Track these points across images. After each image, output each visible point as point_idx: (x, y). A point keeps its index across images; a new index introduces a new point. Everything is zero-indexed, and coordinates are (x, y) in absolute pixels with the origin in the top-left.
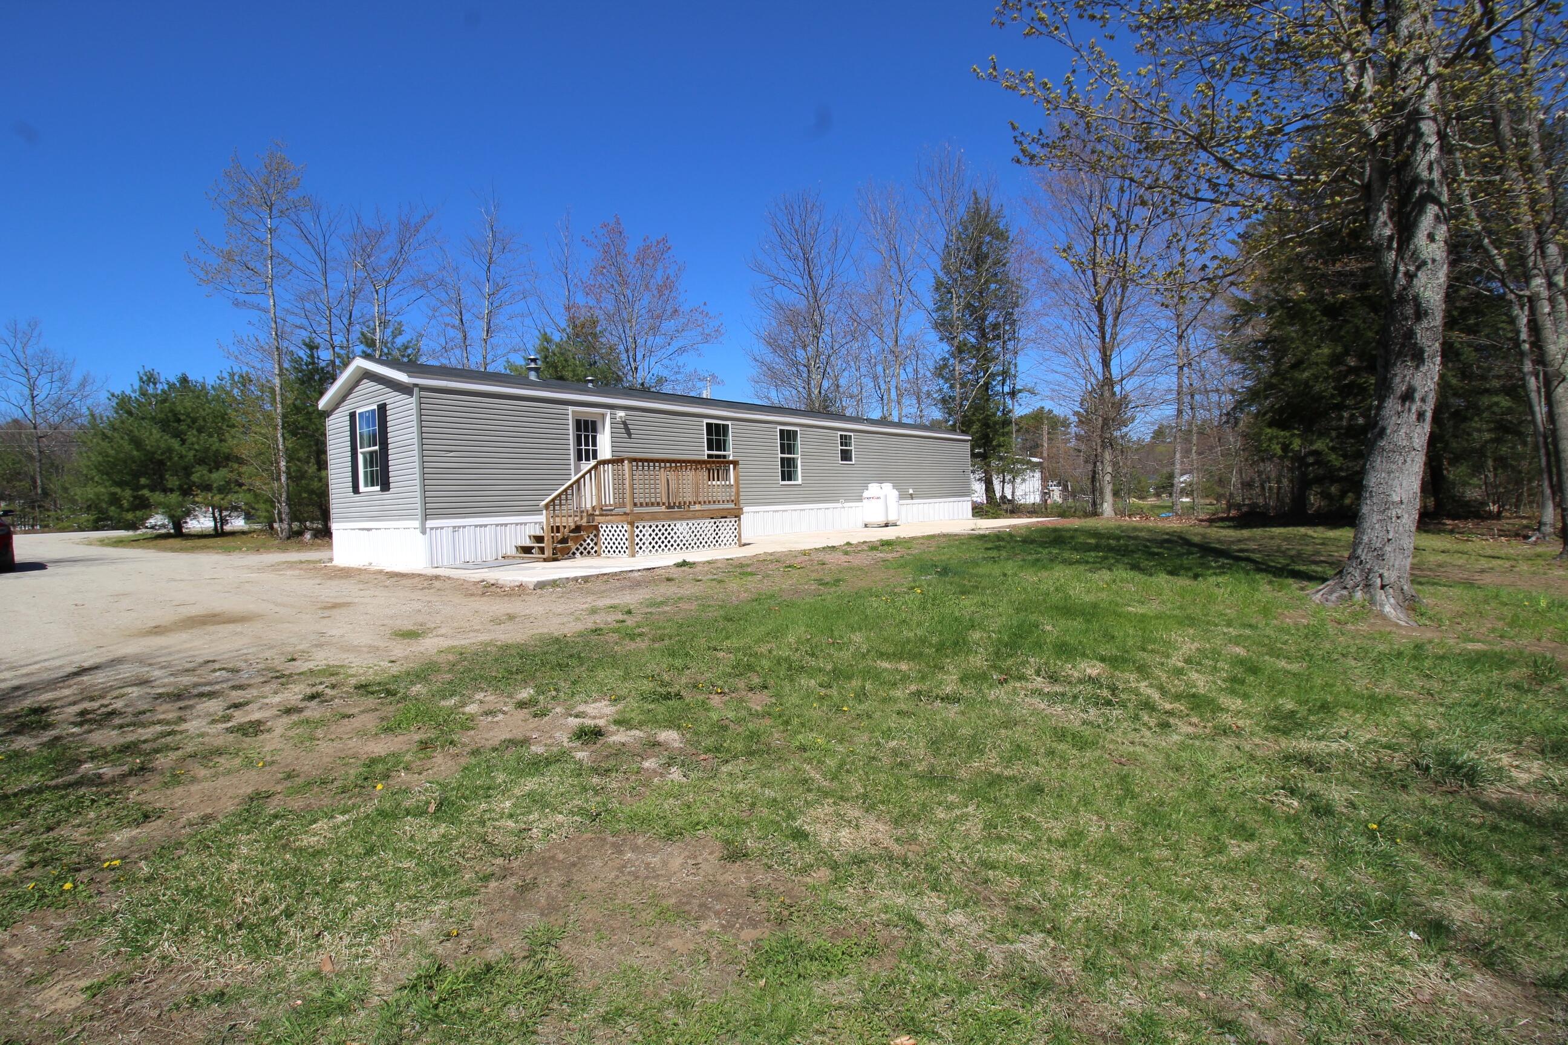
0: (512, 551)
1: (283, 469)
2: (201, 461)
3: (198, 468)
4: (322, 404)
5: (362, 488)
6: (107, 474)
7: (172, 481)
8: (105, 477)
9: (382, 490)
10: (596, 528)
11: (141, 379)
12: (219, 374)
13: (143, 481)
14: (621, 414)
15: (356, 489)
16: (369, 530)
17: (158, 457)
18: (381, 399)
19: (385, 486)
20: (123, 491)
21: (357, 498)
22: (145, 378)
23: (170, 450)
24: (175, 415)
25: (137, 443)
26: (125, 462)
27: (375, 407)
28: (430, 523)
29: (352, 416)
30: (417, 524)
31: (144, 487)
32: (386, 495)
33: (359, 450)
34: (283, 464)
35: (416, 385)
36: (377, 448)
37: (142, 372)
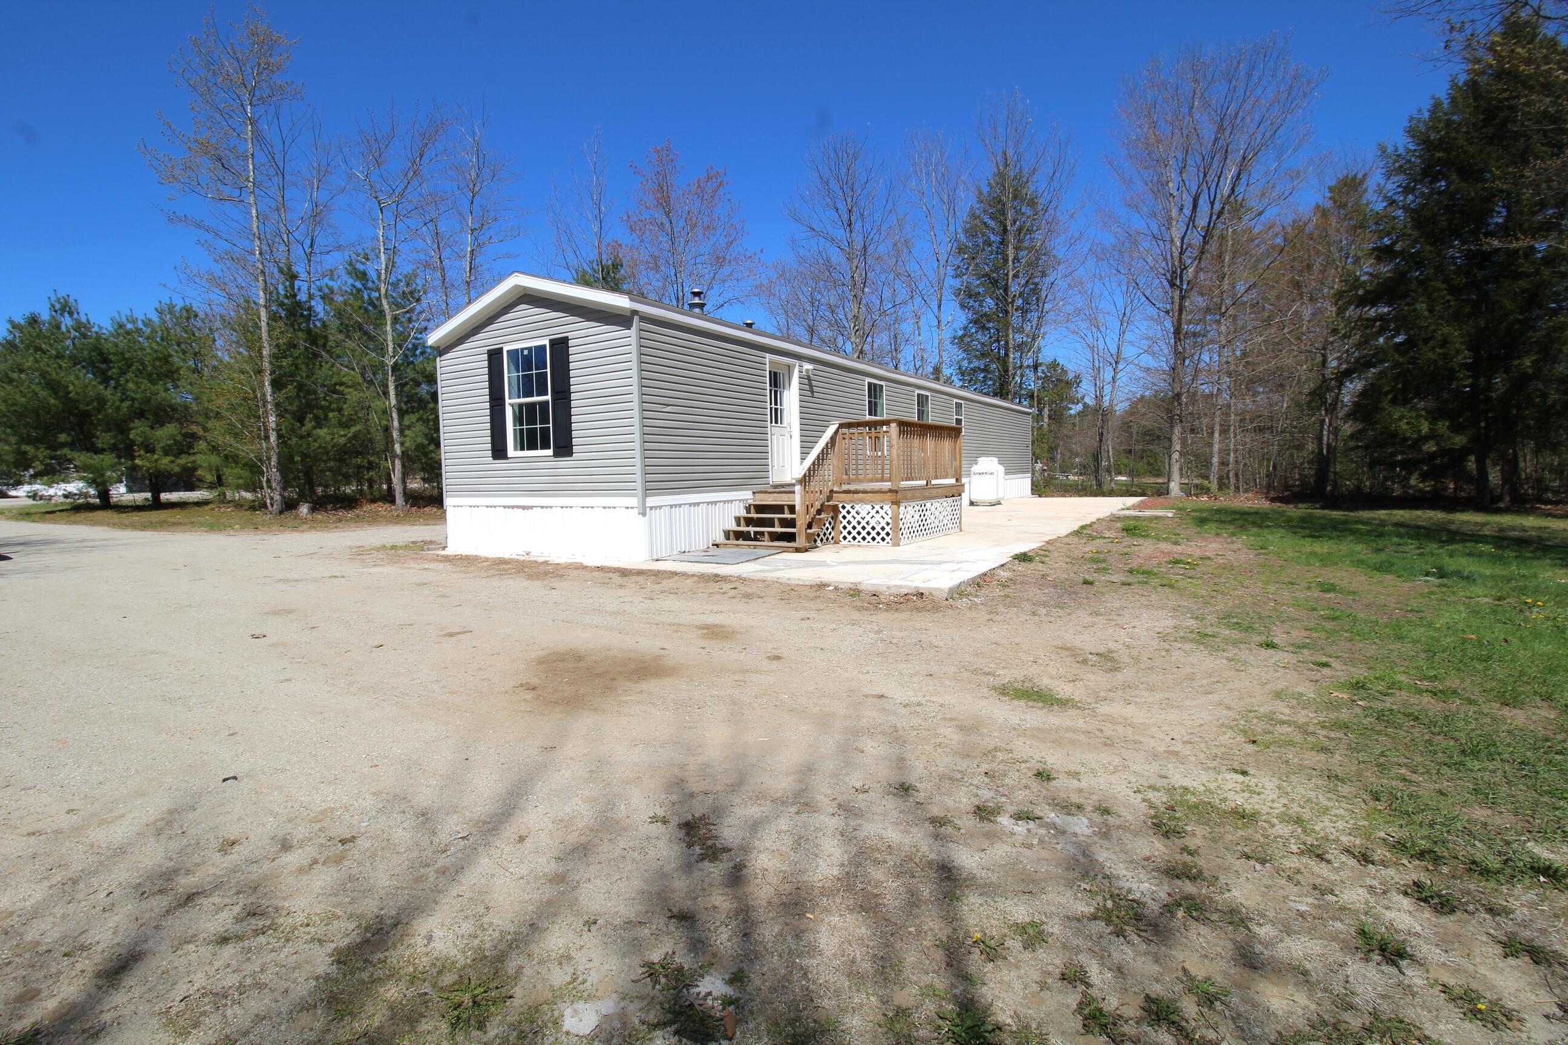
0: (720, 538)
1: (273, 425)
2: (141, 414)
3: (137, 423)
4: (433, 338)
5: (511, 451)
6: (12, 427)
7: (104, 439)
8: (8, 430)
9: (557, 454)
10: (835, 510)
11: (53, 306)
12: (157, 305)
13: (63, 437)
14: (808, 366)
15: (499, 451)
16: (524, 508)
17: (83, 407)
18: (558, 332)
19: (564, 449)
20: (37, 449)
21: (500, 464)
22: (58, 306)
23: (102, 401)
24: (101, 354)
25: (53, 386)
26: (36, 412)
27: (546, 342)
28: (651, 501)
29: (495, 356)
30: (633, 501)
31: (63, 445)
32: (564, 462)
33: (507, 401)
34: (272, 419)
35: (635, 312)
36: (548, 398)
37: (54, 298)
